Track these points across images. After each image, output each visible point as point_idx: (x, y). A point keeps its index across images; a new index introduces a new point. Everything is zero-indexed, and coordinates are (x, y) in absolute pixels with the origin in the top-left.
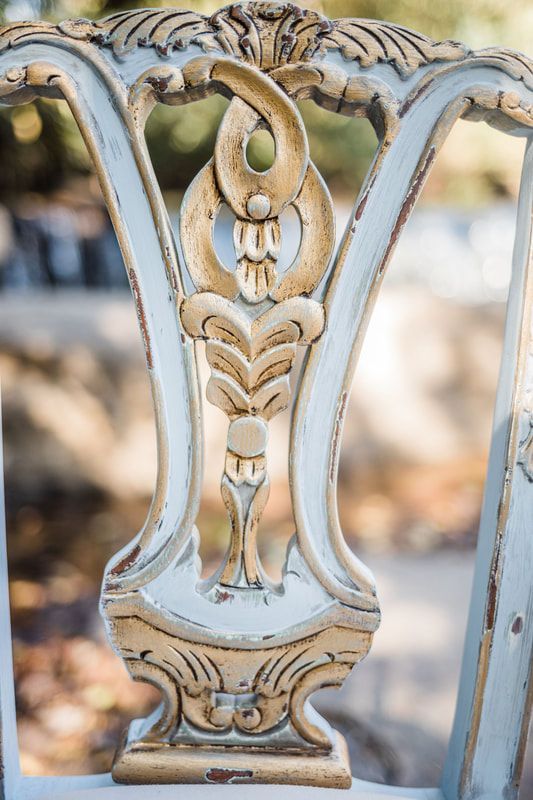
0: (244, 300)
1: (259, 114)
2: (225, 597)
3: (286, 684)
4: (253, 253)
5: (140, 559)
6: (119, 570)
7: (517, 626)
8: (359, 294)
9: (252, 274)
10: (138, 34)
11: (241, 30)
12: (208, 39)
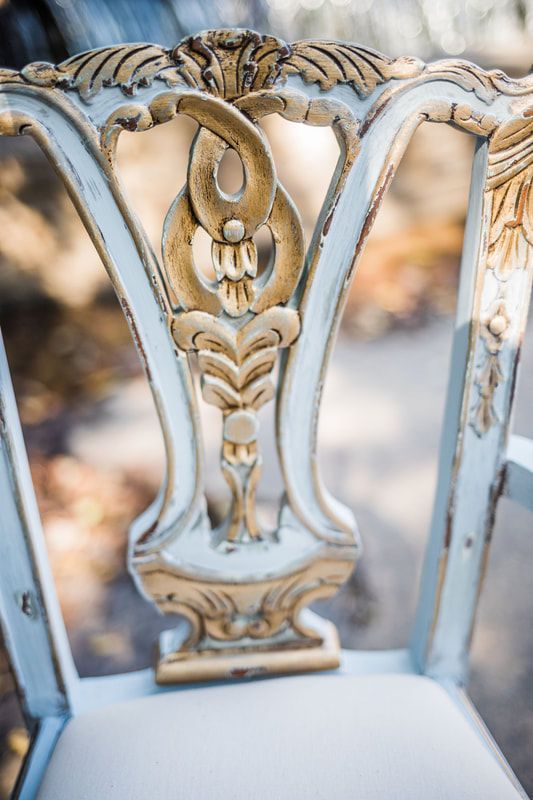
0: (227, 315)
1: (227, 142)
2: (230, 551)
3: (286, 603)
4: (233, 272)
5: (159, 530)
6: (143, 539)
7: (469, 543)
8: (329, 299)
9: (233, 291)
10: (102, 76)
11: (202, 61)
12: (170, 74)
